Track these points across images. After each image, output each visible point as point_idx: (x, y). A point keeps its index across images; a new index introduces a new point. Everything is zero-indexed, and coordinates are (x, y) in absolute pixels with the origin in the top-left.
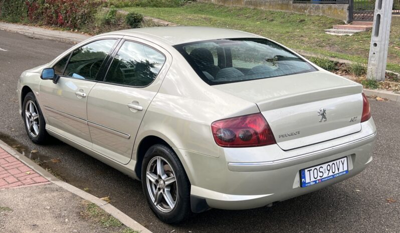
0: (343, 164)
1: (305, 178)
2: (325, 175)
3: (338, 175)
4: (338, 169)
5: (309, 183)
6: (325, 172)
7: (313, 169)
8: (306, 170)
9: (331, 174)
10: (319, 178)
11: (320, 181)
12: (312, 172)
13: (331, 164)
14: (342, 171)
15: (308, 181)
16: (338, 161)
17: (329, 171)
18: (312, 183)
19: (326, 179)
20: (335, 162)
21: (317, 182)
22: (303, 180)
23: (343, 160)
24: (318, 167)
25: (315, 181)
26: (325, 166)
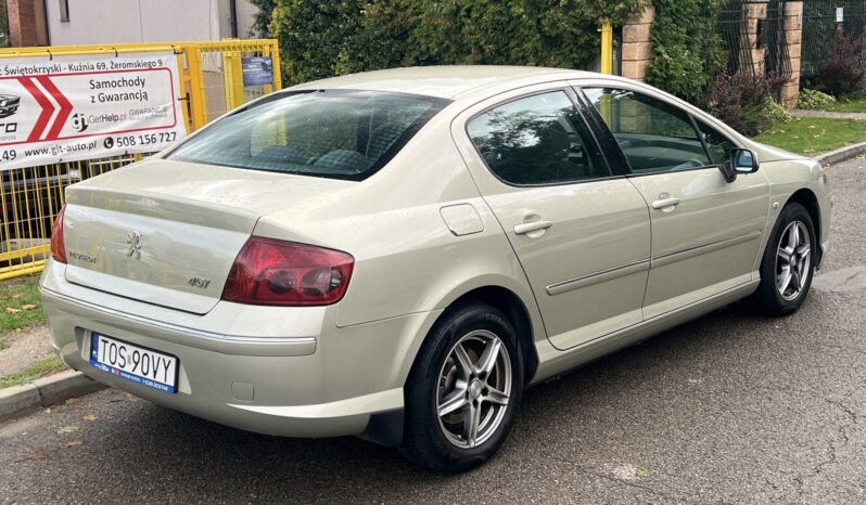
0: (166, 368)
1: (97, 350)
2: (129, 368)
3: (151, 384)
4: (155, 372)
5: (100, 364)
6: (129, 362)
7: (111, 341)
8: (101, 338)
9: (138, 372)
10: (116, 366)
11: (117, 373)
12: (108, 346)
13: (142, 352)
14: (163, 382)
15: (100, 359)
16: (157, 356)
17: (137, 364)
18: (104, 368)
19: (129, 376)
20: (150, 353)
21: (113, 371)
22: (94, 352)
23: (167, 359)
24: (119, 344)
25: (110, 368)
26: (130, 350)
